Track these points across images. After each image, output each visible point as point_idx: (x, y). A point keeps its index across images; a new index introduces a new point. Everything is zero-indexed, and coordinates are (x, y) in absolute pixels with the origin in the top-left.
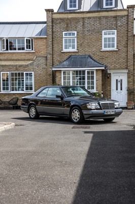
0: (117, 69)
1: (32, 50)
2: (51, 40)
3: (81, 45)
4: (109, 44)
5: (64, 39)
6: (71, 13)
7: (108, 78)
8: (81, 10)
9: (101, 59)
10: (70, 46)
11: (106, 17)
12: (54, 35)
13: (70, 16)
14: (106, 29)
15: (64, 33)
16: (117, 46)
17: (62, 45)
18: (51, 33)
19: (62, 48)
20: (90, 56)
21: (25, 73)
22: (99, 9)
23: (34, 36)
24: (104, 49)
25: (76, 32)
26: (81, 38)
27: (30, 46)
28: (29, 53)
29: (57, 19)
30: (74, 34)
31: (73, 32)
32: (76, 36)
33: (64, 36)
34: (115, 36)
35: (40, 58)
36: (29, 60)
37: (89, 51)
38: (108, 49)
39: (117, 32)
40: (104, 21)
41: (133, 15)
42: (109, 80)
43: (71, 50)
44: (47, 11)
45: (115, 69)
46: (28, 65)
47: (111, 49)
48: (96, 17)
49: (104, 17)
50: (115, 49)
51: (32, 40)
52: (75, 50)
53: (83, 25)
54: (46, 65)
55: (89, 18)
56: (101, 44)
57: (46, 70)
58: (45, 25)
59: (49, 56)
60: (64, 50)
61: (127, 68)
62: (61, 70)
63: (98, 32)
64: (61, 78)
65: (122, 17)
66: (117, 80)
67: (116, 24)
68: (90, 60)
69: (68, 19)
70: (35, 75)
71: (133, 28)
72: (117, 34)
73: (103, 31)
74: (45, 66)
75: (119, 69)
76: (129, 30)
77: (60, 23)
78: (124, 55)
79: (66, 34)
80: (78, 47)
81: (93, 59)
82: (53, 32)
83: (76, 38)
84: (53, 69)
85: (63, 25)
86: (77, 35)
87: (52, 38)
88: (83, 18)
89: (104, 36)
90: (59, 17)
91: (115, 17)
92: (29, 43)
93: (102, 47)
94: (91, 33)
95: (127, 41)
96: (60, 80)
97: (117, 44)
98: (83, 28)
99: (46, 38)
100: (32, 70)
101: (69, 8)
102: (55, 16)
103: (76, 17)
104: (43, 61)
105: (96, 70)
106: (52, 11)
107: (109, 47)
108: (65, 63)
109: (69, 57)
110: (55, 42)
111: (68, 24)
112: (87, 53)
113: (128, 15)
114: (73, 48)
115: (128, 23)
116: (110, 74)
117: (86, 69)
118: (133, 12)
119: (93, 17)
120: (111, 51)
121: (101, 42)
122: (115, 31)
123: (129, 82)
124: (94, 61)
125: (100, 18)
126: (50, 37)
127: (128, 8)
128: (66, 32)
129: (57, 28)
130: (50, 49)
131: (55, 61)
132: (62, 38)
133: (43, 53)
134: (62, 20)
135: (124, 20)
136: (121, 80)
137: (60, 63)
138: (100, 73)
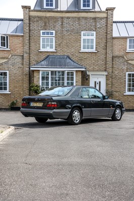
0: (96, 71)
1: (7, 48)
2: (28, 39)
3: (60, 45)
4: (88, 46)
5: (41, 38)
6: (49, 11)
7: (87, 79)
8: (59, 9)
9: (79, 60)
10: (48, 45)
11: (86, 18)
12: (31, 33)
13: (49, 14)
14: (85, 30)
15: (41, 31)
16: (96, 48)
17: (40, 44)
18: (28, 31)
19: (40, 47)
20: (68, 57)
22: (77, 10)
23: (9, 33)
24: (82, 50)
25: (54, 32)
26: (60, 38)
27: (4, 43)
28: (4, 51)
29: (35, 17)
30: (52, 34)
31: (52, 31)
32: (54, 35)
33: (41, 35)
34: (94, 38)
35: (16, 57)
36: (3, 58)
37: (67, 52)
38: (86, 50)
39: (96, 33)
40: (83, 22)
41: (112, 17)
42: (87, 81)
43: (48, 49)
44: (24, 7)
45: (94, 71)
46: (2, 64)
47: (90, 50)
48: (76, 17)
49: (83, 17)
50: (94, 50)
51: (7, 37)
52: (53, 50)
53: (62, 24)
54: (23, 64)
55: (68, 18)
56: (80, 45)
57: (23, 70)
58: (20, 22)
59: (25, 55)
60: (42, 50)
61: (106, 71)
62: (39, 70)
63: (77, 33)
64: (39, 78)
65: (101, 19)
66: (95, 82)
67: (96, 26)
68: (68, 60)
69: (46, 17)
70: (9, 74)
71: (112, 30)
72: (96, 36)
73: (82, 32)
74: (21, 66)
75: (97, 71)
76: (108, 33)
77: (37, 21)
78: (103, 57)
79: (44, 33)
80: (56, 47)
81: (72, 60)
82: (30, 30)
83: (54, 38)
84: (31, 69)
85: (41, 23)
86: (56, 34)
87: (29, 36)
88: (62, 18)
89: (83, 37)
90: (36, 15)
91: (95, 19)
92: (4, 40)
93: (80, 48)
94: (70, 34)
95: (106, 43)
96: (38, 81)
97: (96, 45)
98: (62, 28)
99: (23, 36)
100: (6, 69)
101: (45, 7)
102: (32, 14)
103: (55, 16)
104: (19, 60)
105: (76, 71)
106: (29, 8)
107: (88, 48)
108: (43, 63)
109: (47, 57)
110: (32, 41)
111: (47, 23)
112: (66, 54)
113: (107, 18)
114: (51, 47)
115: (107, 25)
116: (89, 76)
117: (66, 70)
118: (112, 14)
119: (72, 17)
120: (90, 52)
121: (80, 43)
122: (95, 32)
123: (107, 84)
124: (73, 61)
125: (79, 18)
126: (27, 35)
127: (107, 10)
128: (44, 31)
129: (34, 26)
130: (26, 48)
131: (32, 60)
132: (40, 37)
133: (19, 51)
134: (40, 18)
135: (103, 22)
136: (100, 82)
137: (38, 63)
138: (80, 74)
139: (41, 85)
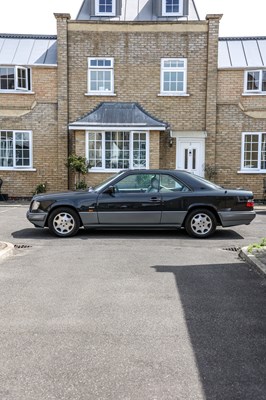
0: (187, 130)
1: (30, 89)
2: (65, 73)
3: (122, 83)
4: (173, 85)
5: (89, 72)
9: (157, 110)
10: (100, 85)
16: (188, 88)
17: (86, 83)
19: (87, 88)
20: (138, 105)
21: (14, 132)
24: (163, 93)
25: (112, 60)
26: (123, 70)
28: (24, 94)
31: (108, 59)
32: (112, 66)
33: (90, 66)
34: (183, 70)
35: (44, 106)
36: (22, 108)
37: (136, 96)
38: (170, 93)
39: (188, 62)
43: (102, 91)
45: (183, 130)
46: (20, 119)
47: (177, 93)
50: (183, 92)
52: (111, 93)
54: (56, 119)
56: (159, 84)
57: (57, 129)
59: (62, 103)
60: (91, 93)
61: (204, 129)
62: (84, 131)
67: (187, 48)
68: (137, 112)
70: (34, 137)
72: (188, 66)
74: (53, 121)
78: (200, 105)
80: (115, 88)
81: (143, 111)
83: (112, 70)
84: (70, 128)
86: (115, 64)
89: (164, 69)
93: (159, 88)
94: (141, 62)
95: (206, 79)
97: (188, 83)
100: (28, 127)
104: (49, 111)
105: (151, 131)
107: (173, 89)
108: (92, 116)
109: (100, 106)
110: (72, 76)
112: (133, 100)
117: (132, 130)
120: (177, 97)
121: (159, 79)
124: (146, 113)
130: (63, 89)
131: (72, 111)
132: (87, 69)
133: (50, 96)
137: (83, 116)
138: (157, 137)
139: (87, 156)
